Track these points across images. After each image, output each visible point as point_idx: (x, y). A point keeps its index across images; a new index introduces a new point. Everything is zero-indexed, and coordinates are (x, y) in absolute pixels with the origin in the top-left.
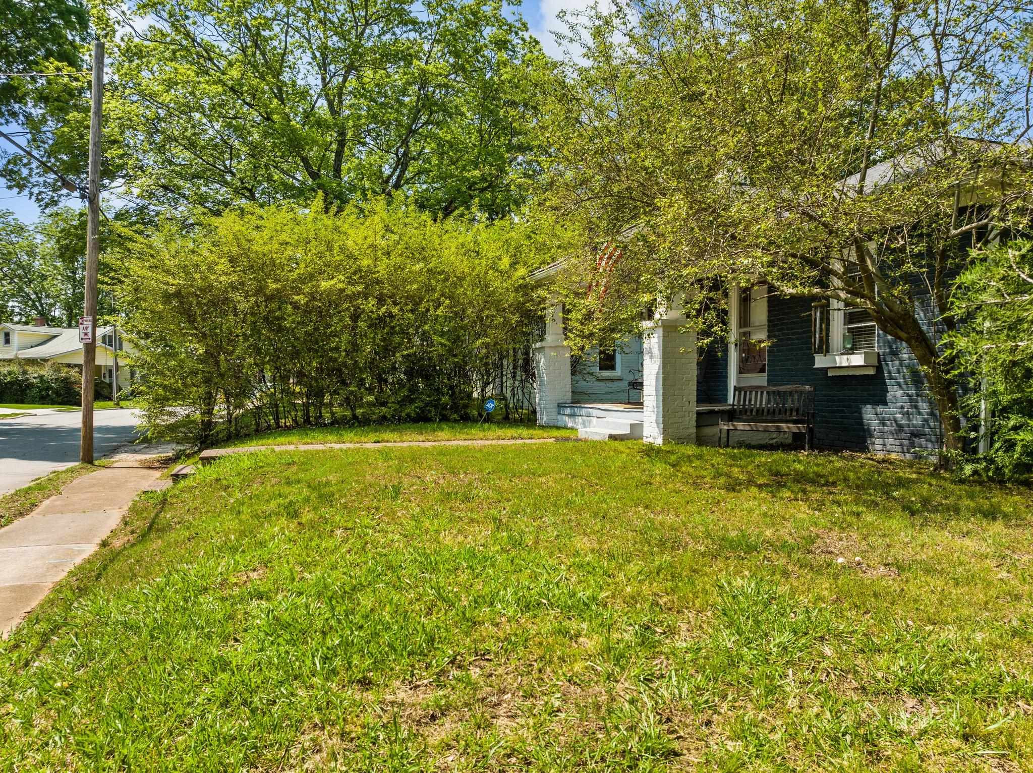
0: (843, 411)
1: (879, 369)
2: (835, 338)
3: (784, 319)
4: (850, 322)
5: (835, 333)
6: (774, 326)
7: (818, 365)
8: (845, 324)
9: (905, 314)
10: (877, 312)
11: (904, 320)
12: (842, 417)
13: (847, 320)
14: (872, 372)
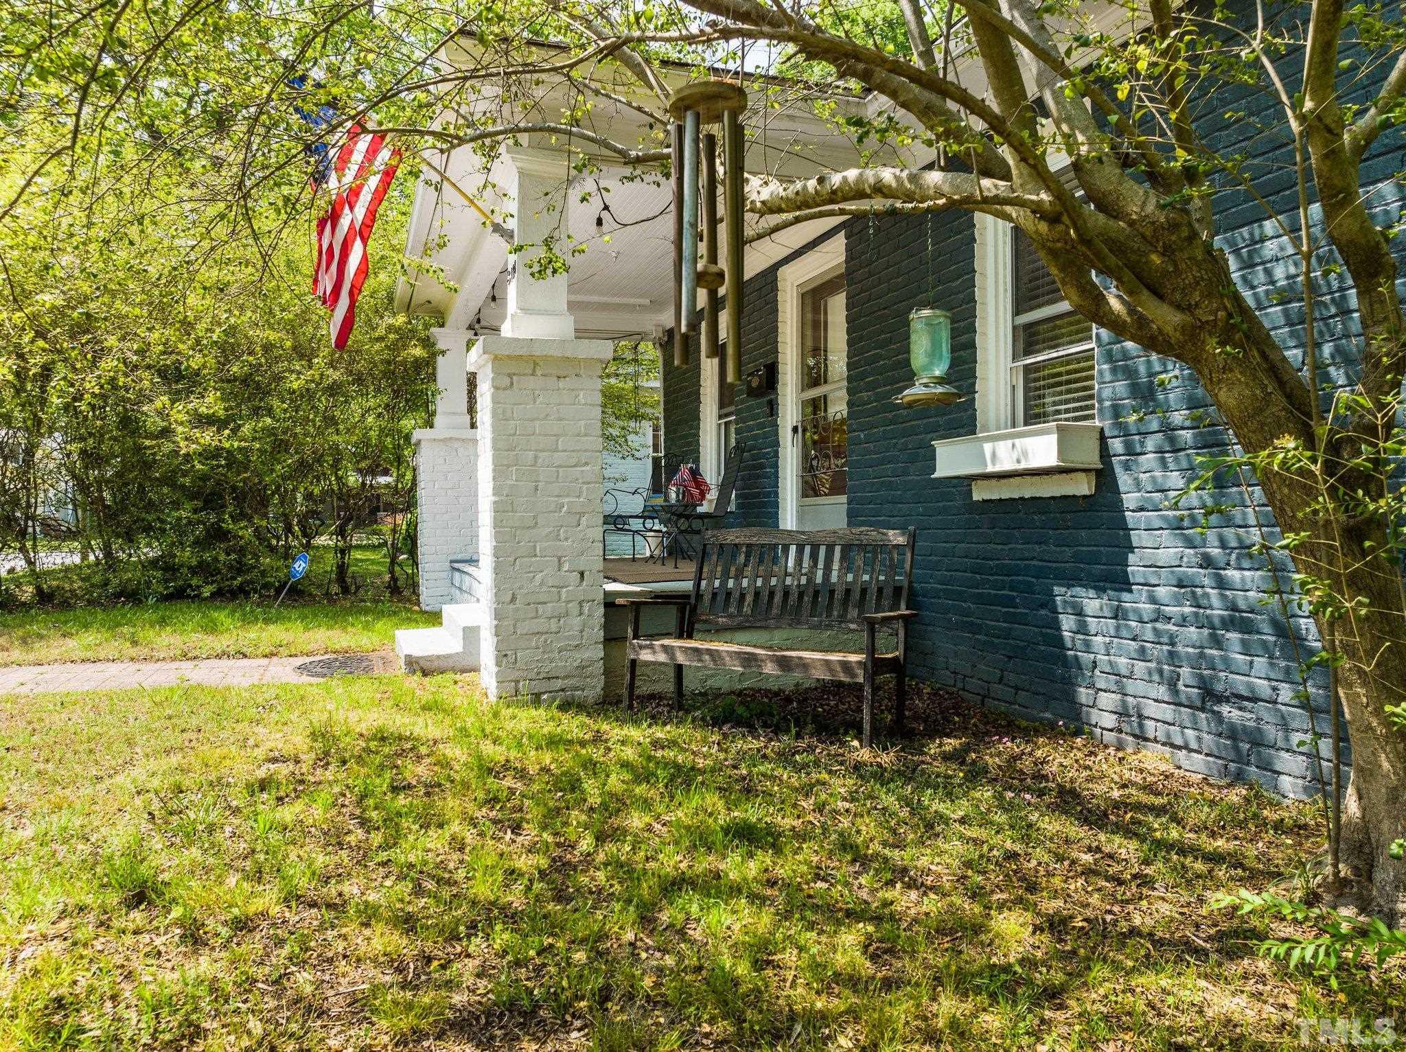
0: (1010, 602)
1: (1104, 476)
2: (992, 398)
3: (877, 358)
4: (1028, 352)
5: (992, 384)
6: (862, 377)
7: (944, 469)
8: (1015, 358)
9: (1173, 226)
10: (1053, 219)
11: (1167, 252)
12: (1012, 619)
13: (1021, 346)
14: (1082, 487)
